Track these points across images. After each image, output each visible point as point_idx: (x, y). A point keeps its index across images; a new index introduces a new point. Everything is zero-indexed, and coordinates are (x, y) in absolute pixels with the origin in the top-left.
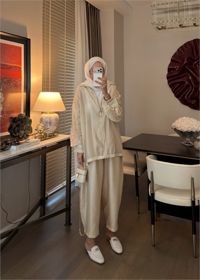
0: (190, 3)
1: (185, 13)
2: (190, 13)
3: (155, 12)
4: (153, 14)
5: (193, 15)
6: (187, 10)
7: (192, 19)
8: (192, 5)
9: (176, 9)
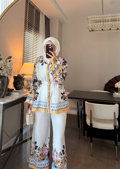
0: (109, 18)
1: (107, 23)
2: (110, 23)
3: (90, 22)
4: (89, 23)
5: (111, 24)
6: (108, 21)
7: (111, 26)
8: (111, 19)
9: (102, 21)
